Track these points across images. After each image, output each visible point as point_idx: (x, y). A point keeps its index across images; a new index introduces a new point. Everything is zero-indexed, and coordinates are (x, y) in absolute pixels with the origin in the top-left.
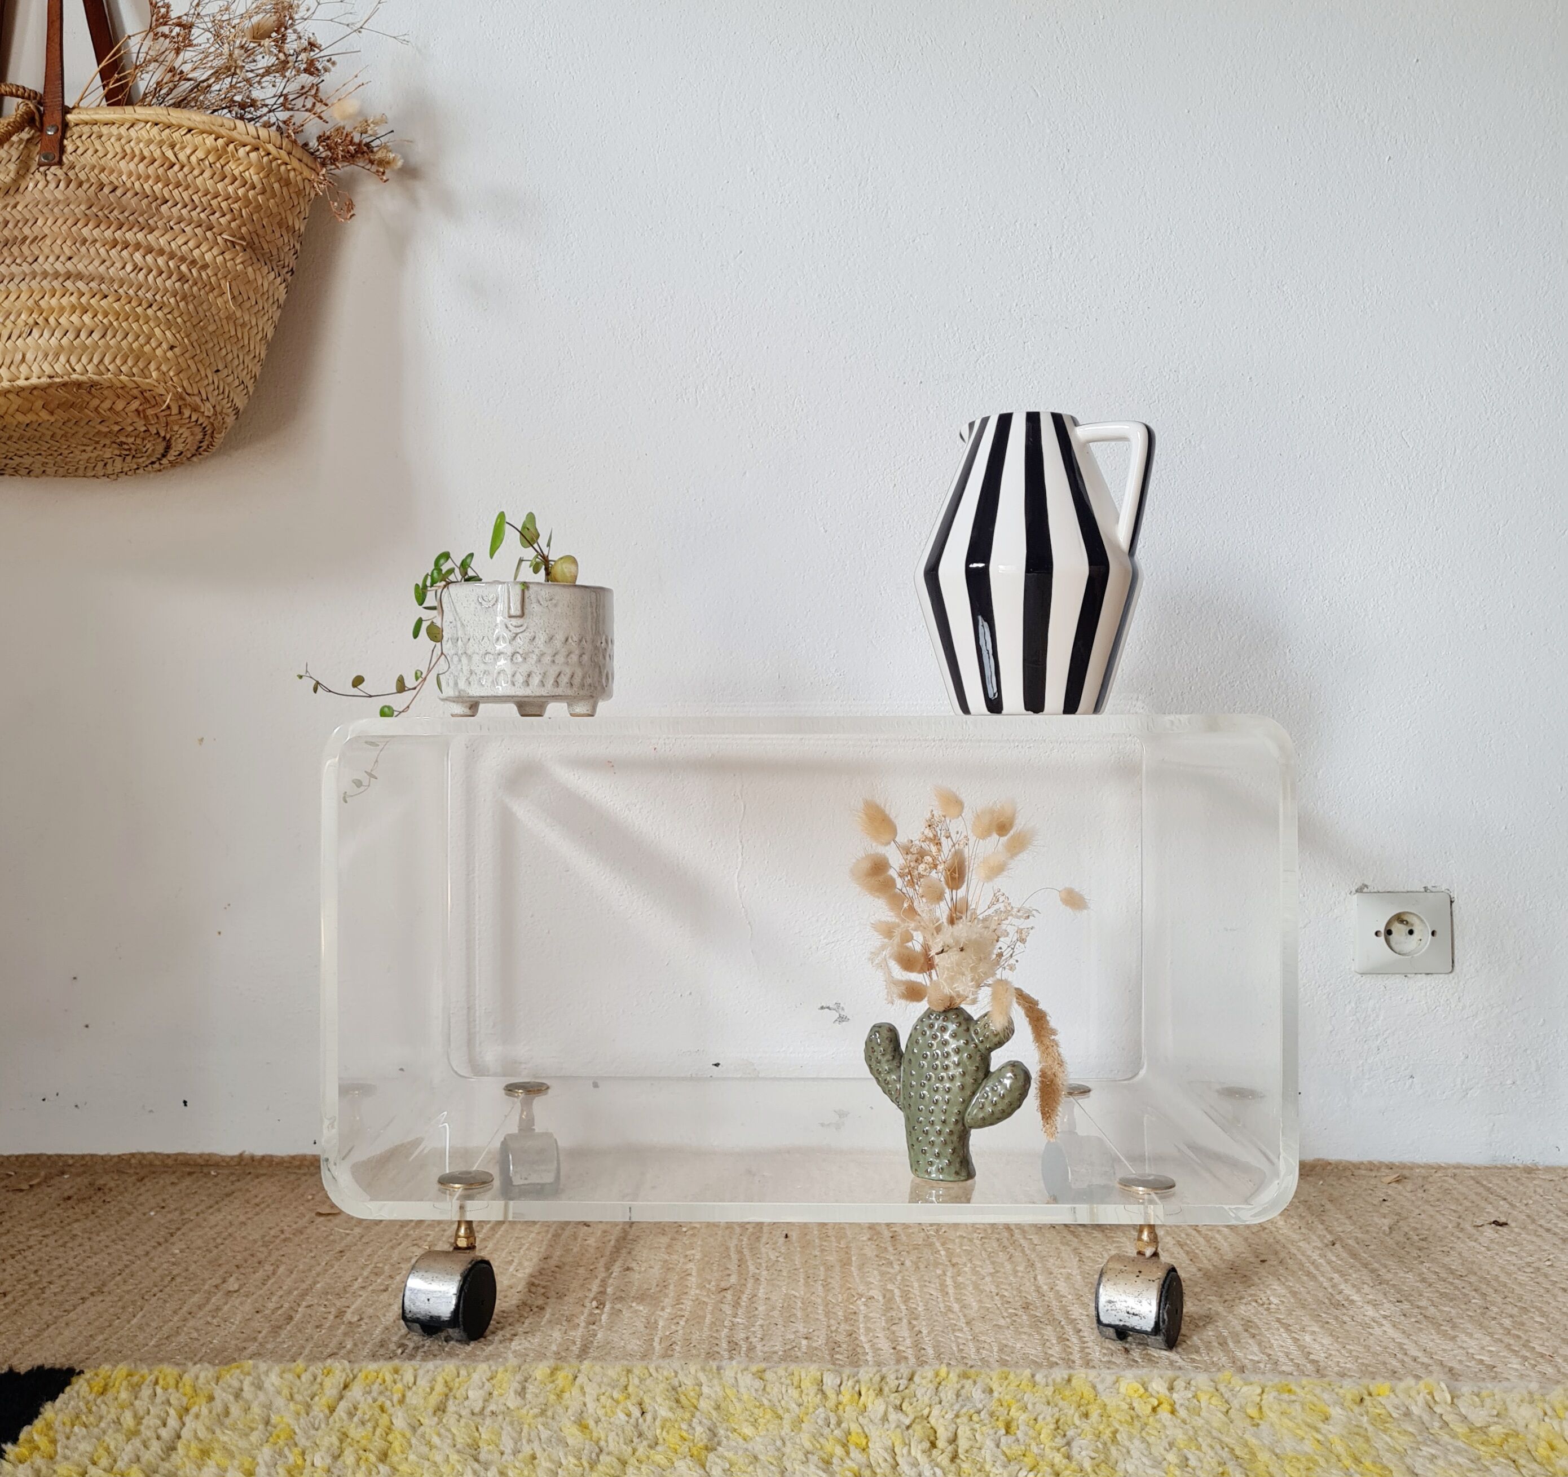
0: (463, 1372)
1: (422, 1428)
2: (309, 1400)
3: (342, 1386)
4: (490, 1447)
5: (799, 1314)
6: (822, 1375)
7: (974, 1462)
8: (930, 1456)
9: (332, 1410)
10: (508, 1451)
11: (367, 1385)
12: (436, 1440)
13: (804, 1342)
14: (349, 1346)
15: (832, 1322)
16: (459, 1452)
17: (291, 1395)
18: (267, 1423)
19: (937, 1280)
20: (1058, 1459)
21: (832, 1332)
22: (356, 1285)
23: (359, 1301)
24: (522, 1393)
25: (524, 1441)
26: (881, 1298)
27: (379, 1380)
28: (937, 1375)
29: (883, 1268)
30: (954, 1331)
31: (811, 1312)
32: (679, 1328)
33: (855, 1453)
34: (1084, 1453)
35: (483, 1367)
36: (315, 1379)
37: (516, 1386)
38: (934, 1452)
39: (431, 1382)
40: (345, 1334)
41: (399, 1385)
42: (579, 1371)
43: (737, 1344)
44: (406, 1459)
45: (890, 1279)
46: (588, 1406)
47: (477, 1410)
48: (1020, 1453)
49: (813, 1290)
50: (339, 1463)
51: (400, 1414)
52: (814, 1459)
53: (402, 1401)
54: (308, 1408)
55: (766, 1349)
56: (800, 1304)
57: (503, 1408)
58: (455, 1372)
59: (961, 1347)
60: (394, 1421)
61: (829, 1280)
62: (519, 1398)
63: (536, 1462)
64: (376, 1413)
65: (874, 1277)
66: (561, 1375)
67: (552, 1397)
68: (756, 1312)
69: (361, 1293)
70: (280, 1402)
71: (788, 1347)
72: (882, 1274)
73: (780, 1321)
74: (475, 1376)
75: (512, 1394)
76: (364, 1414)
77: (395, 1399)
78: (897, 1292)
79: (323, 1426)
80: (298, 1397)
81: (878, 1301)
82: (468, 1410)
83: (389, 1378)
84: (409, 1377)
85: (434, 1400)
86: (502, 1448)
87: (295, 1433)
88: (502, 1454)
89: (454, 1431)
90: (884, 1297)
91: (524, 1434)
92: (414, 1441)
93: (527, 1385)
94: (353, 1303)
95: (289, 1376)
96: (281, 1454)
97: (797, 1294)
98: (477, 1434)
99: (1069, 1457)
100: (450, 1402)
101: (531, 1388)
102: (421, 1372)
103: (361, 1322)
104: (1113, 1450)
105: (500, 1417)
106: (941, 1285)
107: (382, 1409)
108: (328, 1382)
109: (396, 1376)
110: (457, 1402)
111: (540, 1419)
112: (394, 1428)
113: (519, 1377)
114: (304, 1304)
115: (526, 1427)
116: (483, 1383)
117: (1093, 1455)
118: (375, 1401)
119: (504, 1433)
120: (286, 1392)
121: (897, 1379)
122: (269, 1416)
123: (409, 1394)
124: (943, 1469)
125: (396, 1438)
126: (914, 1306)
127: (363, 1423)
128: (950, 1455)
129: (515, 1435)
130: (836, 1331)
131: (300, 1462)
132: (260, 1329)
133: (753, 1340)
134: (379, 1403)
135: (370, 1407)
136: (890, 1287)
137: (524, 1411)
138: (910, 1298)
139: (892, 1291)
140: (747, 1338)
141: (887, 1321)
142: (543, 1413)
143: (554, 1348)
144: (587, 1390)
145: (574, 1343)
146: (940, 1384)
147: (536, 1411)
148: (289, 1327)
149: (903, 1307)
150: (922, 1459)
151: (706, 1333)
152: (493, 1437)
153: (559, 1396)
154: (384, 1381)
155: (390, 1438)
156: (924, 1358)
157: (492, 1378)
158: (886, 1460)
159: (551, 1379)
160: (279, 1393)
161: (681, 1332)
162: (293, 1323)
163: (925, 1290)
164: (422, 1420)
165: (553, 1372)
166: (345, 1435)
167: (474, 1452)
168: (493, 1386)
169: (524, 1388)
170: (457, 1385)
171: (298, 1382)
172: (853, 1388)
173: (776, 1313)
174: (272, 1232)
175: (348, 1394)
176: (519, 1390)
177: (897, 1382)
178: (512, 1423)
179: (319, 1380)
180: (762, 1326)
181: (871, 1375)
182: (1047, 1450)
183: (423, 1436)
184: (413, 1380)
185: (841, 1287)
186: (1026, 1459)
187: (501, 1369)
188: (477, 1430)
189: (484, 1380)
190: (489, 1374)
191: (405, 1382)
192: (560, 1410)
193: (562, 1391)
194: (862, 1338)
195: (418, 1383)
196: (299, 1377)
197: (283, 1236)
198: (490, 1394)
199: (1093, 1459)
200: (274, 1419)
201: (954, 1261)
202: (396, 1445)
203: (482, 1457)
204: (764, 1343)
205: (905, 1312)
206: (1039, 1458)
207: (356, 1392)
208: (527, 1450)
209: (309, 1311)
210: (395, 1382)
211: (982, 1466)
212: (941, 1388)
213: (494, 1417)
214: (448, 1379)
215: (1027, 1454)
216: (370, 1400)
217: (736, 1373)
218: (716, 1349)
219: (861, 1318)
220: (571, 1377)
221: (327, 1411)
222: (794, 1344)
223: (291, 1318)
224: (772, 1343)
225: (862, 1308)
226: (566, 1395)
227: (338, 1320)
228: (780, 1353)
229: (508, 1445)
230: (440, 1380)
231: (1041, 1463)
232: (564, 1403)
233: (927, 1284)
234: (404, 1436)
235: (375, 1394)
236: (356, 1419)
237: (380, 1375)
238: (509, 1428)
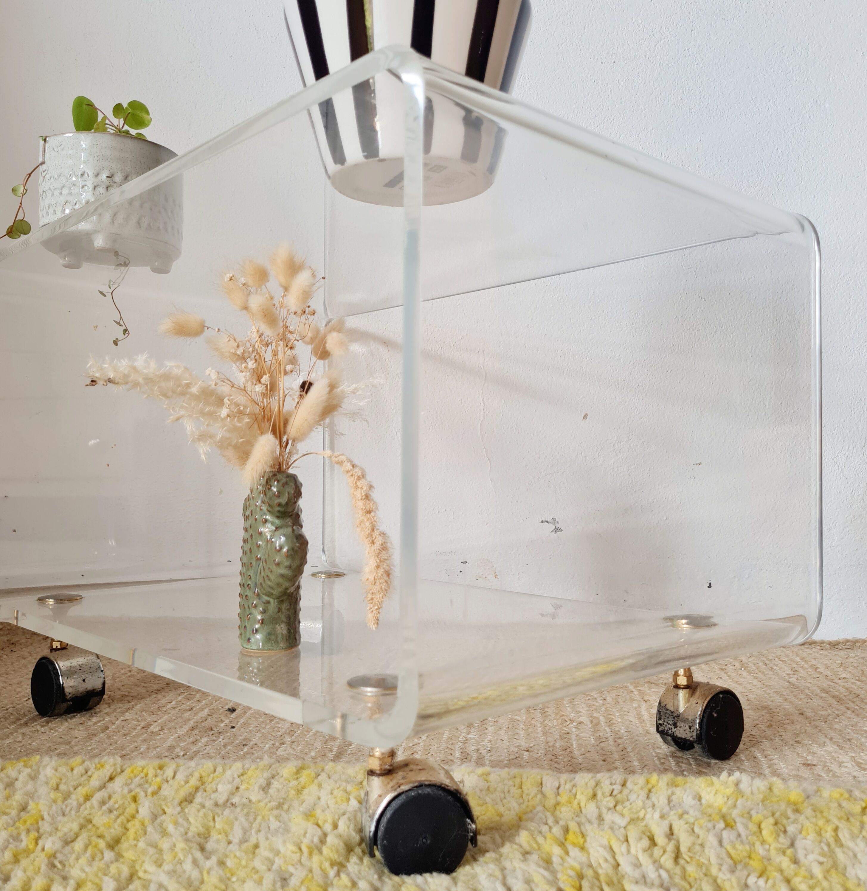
0: (219, 769)
1: (164, 816)
2: (72, 789)
3: (107, 778)
4: (220, 837)
5: (522, 733)
6: (541, 778)
7: (700, 865)
8: (651, 856)
9: (87, 798)
10: (236, 840)
11: (130, 778)
12: (171, 828)
13: (526, 754)
14: (142, 749)
15: (549, 739)
16: (187, 840)
17: (58, 785)
18: (24, 808)
19: (634, 711)
20: (785, 863)
21: (549, 747)
22: (169, 706)
23: (166, 717)
24: (266, 788)
25: (253, 832)
26: (589, 723)
27: (142, 775)
28: (648, 782)
29: (590, 702)
30: (654, 748)
31: (532, 732)
32: (421, 741)
33: (574, 852)
34: (811, 857)
35: (238, 765)
36: (86, 772)
37: (263, 782)
38: (657, 852)
39: (187, 777)
40: (145, 740)
41: (159, 779)
42: (323, 770)
43: (468, 754)
44: (136, 846)
45: (596, 710)
46: (322, 799)
47: (221, 802)
48: (745, 854)
49: (533, 716)
50: (68, 849)
51: (147, 804)
52: (535, 857)
53: (154, 793)
54: (67, 796)
55: (493, 758)
56: (522, 726)
57: (245, 801)
58: (212, 769)
59: (662, 761)
60: (140, 810)
61: (546, 710)
62: (262, 792)
63: (257, 851)
64: (127, 803)
65: (583, 709)
66: (305, 773)
67: (293, 792)
68: (486, 731)
69: (170, 711)
70: (43, 790)
71: (512, 757)
72: (590, 706)
73: (506, 738)
74: (229, 773)
75: (256, 788)
76: (116, 803)
77: (150, 790)
78: (602, 719)
79: (73, 813)
80: (62, 787)
81: (587, 725)
82: (212, 802)
83: (151, 772)
84: (169, 772)
85: (182, 793)
86: (231, 838)
87: (43, 819)
88: (230, 843)
89: (191, 819)
90: (592, 722)
91: (256, 825)
92: (150, 829)
93: (272, 781)
94: (161, 718)
95: (63, 769)
96: (17, 838)
97: (520, 719)
98: (211, 824)
99: (795, 861)
100: (199, 795)
101: (276, 784)
102: (182, 769)
103: (161, 733)
104: (840, 855)
105: (239, 809)
106: (638, 715)
107: (135, 799)
108: (95, 776)
109: (158, 771)
110: (205, 794)
111: (275, 812)
112: (137, 816)
113: (267, 774)
114: (122, 718)
115: (259, 818)
116: (234, 779)
117: (822, 859)
118: (130, 791)
119: (237, 823)
120: (53, 782)
121: (611, 784)
122: (27, 803)
123: (165, 786)
124: (667, 871)
125: (134, 825)
126: (616, 729)
127: (110, 811)
128: (673, 855)
129: (246, 825)
130: (553, 746)
131: (31, 846)
132: (77, 735)
133: (482, 751)
134: (133, 793)
135: (124, 797)
136: (596, 715)
137: (262, 804)
138: (613, 724)
139: (598, 718)
140: (478, 750)
141: (596, 740)
142: (280, 806)
143: (313, 754)
144: (324, 785)
145: (332, 751)
146: (650, 791)
147: (273, 804)
148: (102, 735)
149: (608, 730)
150: (644, 859)
151: (443, 745)
152: (226, 827)
153: (299, 792)
154: (146, 775)
155: (129, 825)
156: (631, 769)
157: (242, 775)
158: (606, 860)
159: (295, 777)
160: (47, 783)
161: (422, 744)
162: (108, 731)
163: (626, 717)
164: (166, 810)
165: (299, 771)
166: (90, 821)
167: (202, 841)
168: (242, 781)
169: (269, 784)
170: (210, 779)
171: (69, 774)
172: (571, 791)
173: (502, 732)
174: (122, 672)
175: (110, 785)
176: (264, 785)
177: (611, 787)
178: (247, 815)
179: (89, 773)
180: (490, 741)
181: (587, 780)
182: (773, 853)
183: (161, 825)
184: (172, 774)
185: (557, 714)
186: (751, 862)
187: (253, 767)
188: (214, 819)
189: (235, 776)
190: (241, 771)
191: (165, 776)
192: (296, 803)
193: (303, 788)
194: (576, 752)
195: (176, 777)
196: (72, 770)
197: (129, 674)
198: (238, 788)
199: (821, 863)
200: (32, 805)
201: (646, 698)
202: (131, 834)
203: (209, 846)
204: (491, 754)
205: (610, 733)
206: (766, 862)
207: (117, 785)
208: (253, 840)
209: (123, 723)
210: (156, 776)
211: (708, 870)
212: (651, 794)
213: (233, 808)
214: (204, 774)
215: (753, 856)
216: (126, 790)
217: (463, 775)
218: (450, 757)
219: (573, 737)
220: (313, 774)
221: (82, 800)
222: (517, 755)
223: (107, 728)
224: (499, 754)
225: (574, 730)
226: (306, 791)
227: (144, 730)
228: (506, 762)
229: (237, 834)
230: (197, 775)
231: (769, 868)
232: (302, 797)
233: (626, 713)
234: (143, 824)
235: (133, 786)
236: (105, 808)
237: (145, 770)
238: (243, 819)
